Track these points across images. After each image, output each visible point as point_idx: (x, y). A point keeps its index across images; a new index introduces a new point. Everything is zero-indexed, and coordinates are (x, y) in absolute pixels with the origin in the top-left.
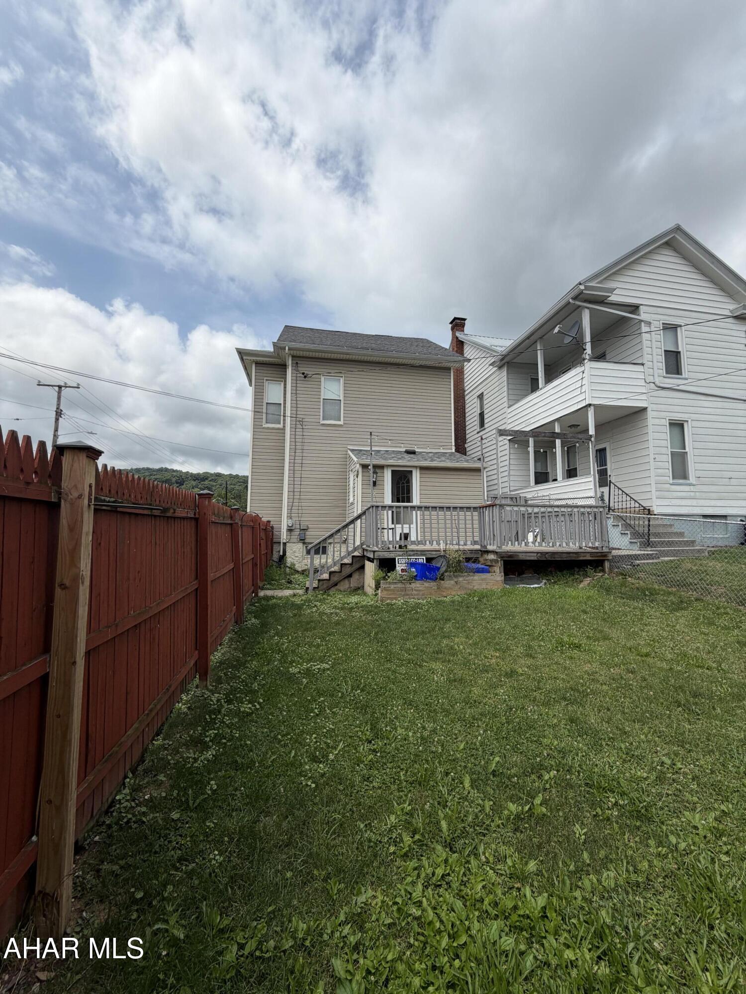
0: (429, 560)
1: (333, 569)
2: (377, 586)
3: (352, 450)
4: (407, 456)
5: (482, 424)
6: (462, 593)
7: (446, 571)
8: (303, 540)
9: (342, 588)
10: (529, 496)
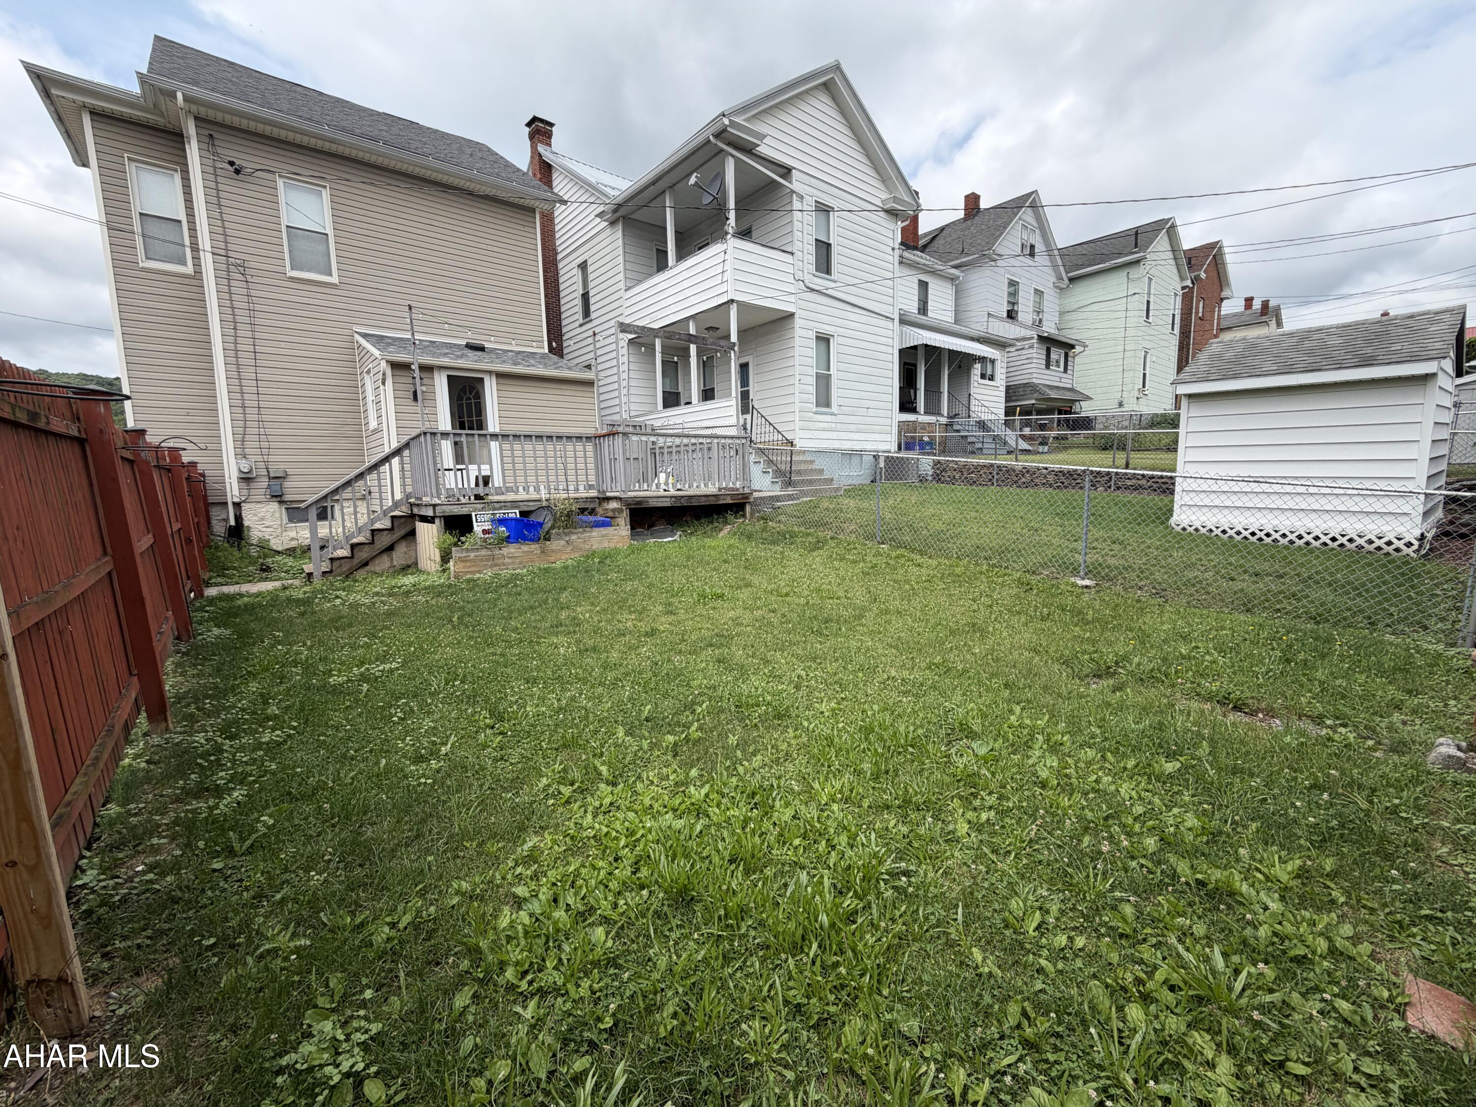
0: (524, 514)
1: (355, 541)
2: (445, 558)
3: (365, 336)
4: (471, 354)
5: (587, 312)
6: (576, 555)
7: (553, 527)
8: (278, 497)
9: (378, 569)
10: (657, 424)
